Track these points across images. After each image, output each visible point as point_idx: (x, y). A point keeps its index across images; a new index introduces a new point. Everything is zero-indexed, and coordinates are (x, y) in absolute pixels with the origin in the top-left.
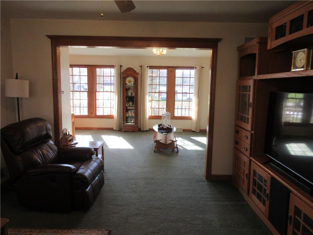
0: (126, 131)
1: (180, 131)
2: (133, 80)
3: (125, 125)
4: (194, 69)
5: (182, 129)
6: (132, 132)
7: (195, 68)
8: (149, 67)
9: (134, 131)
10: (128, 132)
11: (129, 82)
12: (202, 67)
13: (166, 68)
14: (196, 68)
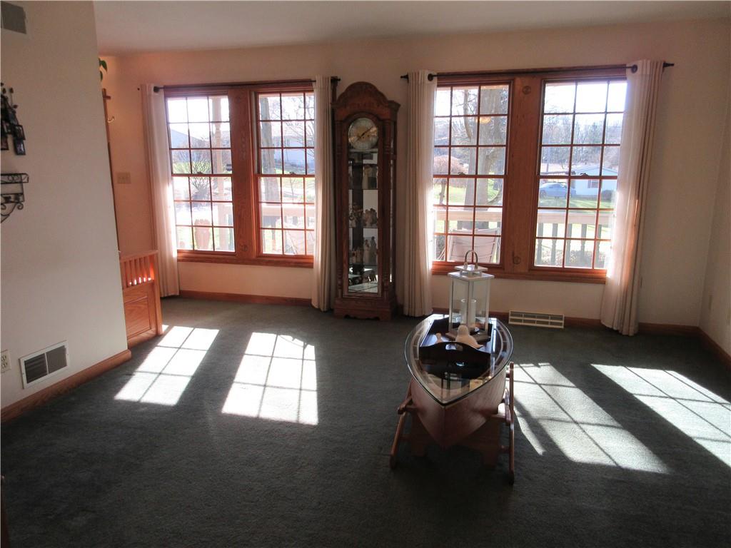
0: (347, 317)
1: (552, 323)
2: (375, 129)
3: (345, 293)
4: (624, 78)
5: (560, 318)
6: (368, 319)
7: (629, 71)
8: (435, 79)
9: (377, 319)
10: (355, 318)
11: (359, 138)
12: (666, 65)
13: (506, 78)
14: (634, 68)
